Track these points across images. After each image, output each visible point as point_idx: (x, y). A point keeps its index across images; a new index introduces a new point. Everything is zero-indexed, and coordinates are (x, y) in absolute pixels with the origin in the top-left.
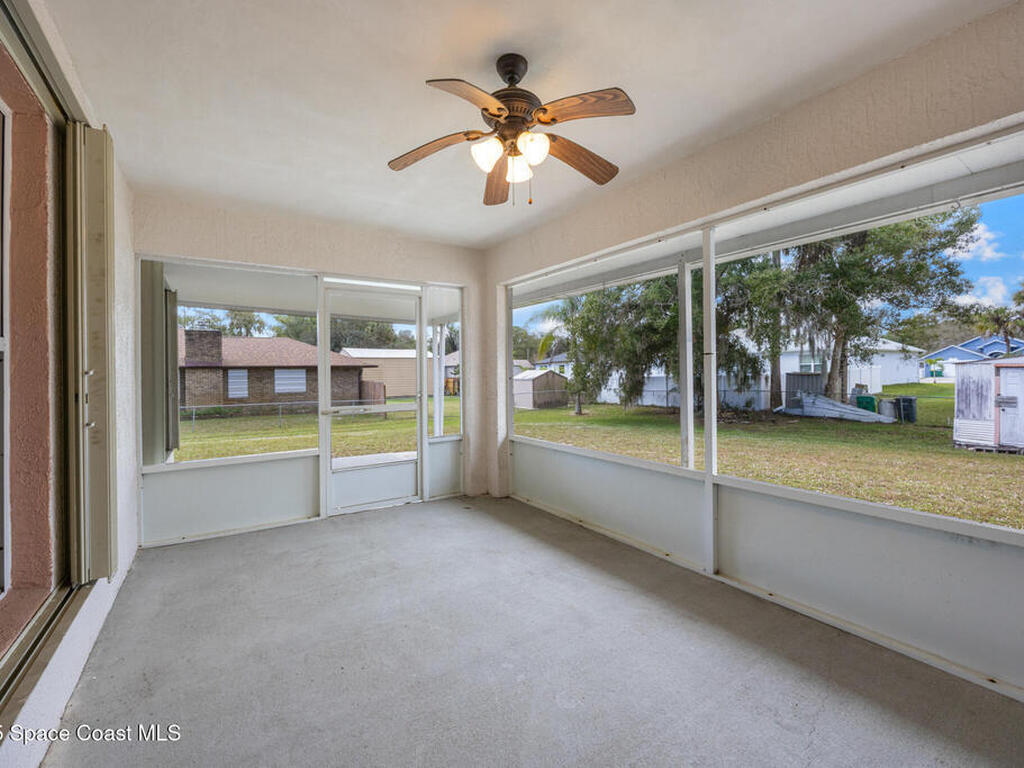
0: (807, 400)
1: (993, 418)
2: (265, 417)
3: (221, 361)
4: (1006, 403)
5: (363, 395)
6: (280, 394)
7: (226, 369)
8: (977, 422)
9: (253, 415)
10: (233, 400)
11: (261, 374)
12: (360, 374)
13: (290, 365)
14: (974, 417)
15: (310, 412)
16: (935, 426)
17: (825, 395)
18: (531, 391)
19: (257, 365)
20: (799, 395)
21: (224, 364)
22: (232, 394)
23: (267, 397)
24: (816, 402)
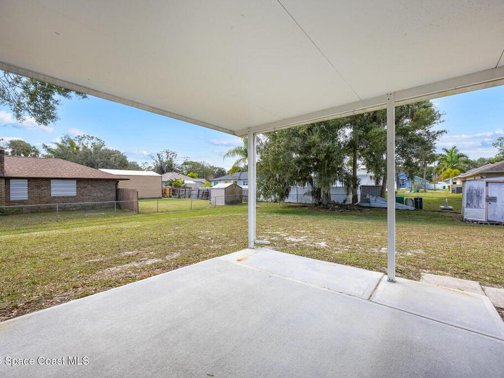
0: (372, 199)
1: (485, 207)
2: (43, 214)
3: (3, 173)
4: (491, 200)
5: (119, 198)
6: (55, 197)
7: (8, 179)
8: (476, 209)
9: (32, 212)
10: (14, 202)
11: (38, 183)
12: (117, 184)
13: (64, 177)
14: (475, 207)
15: (80, 209)
16: (434, 211)
17: (381, 196)
18: (224, 195)
19: (36, 176)
20: (368, 197)
21: (6, 175)
22: (13, 197)
23: (44, 200)
24: (377, 200)
